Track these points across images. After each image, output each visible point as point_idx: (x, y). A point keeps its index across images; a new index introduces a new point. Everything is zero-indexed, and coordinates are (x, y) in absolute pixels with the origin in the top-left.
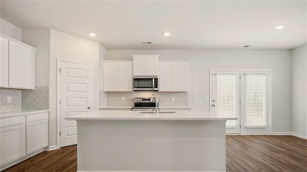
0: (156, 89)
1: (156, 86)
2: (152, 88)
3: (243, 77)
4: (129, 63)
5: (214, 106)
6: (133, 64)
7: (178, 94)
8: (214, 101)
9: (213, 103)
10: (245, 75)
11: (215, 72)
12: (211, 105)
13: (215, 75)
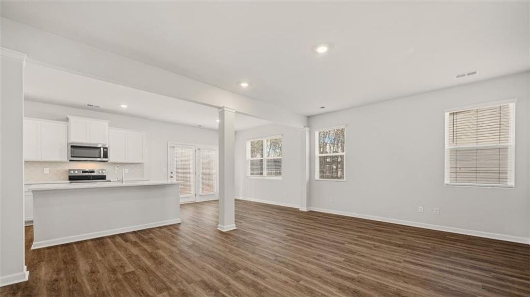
0: (105, 159)
1: (106, 156)
2: (100, 158)
3: (197, 151)
4: (62, 125)
5: (172, 177)
6: (68, 126)
7: (133, 166)
8: (172, 173)
9: (172, 175)
10: (199, 149)
11: (174, 145)
12: (169, 176)
13: (173, 147)
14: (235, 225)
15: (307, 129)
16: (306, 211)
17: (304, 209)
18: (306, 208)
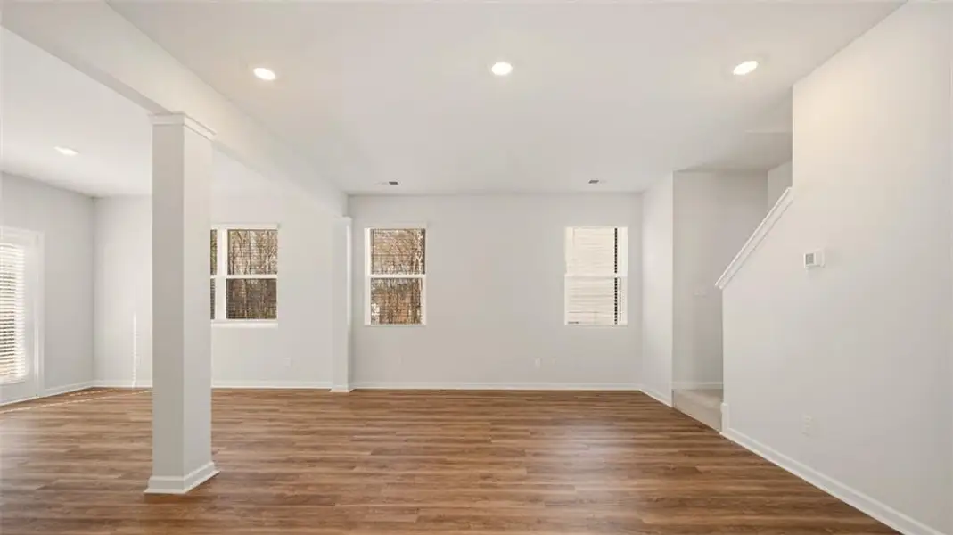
14: (212, 463)
15: (348, 219)
16: (347, 391)
17: (343, 387)
18: (346, 386)
